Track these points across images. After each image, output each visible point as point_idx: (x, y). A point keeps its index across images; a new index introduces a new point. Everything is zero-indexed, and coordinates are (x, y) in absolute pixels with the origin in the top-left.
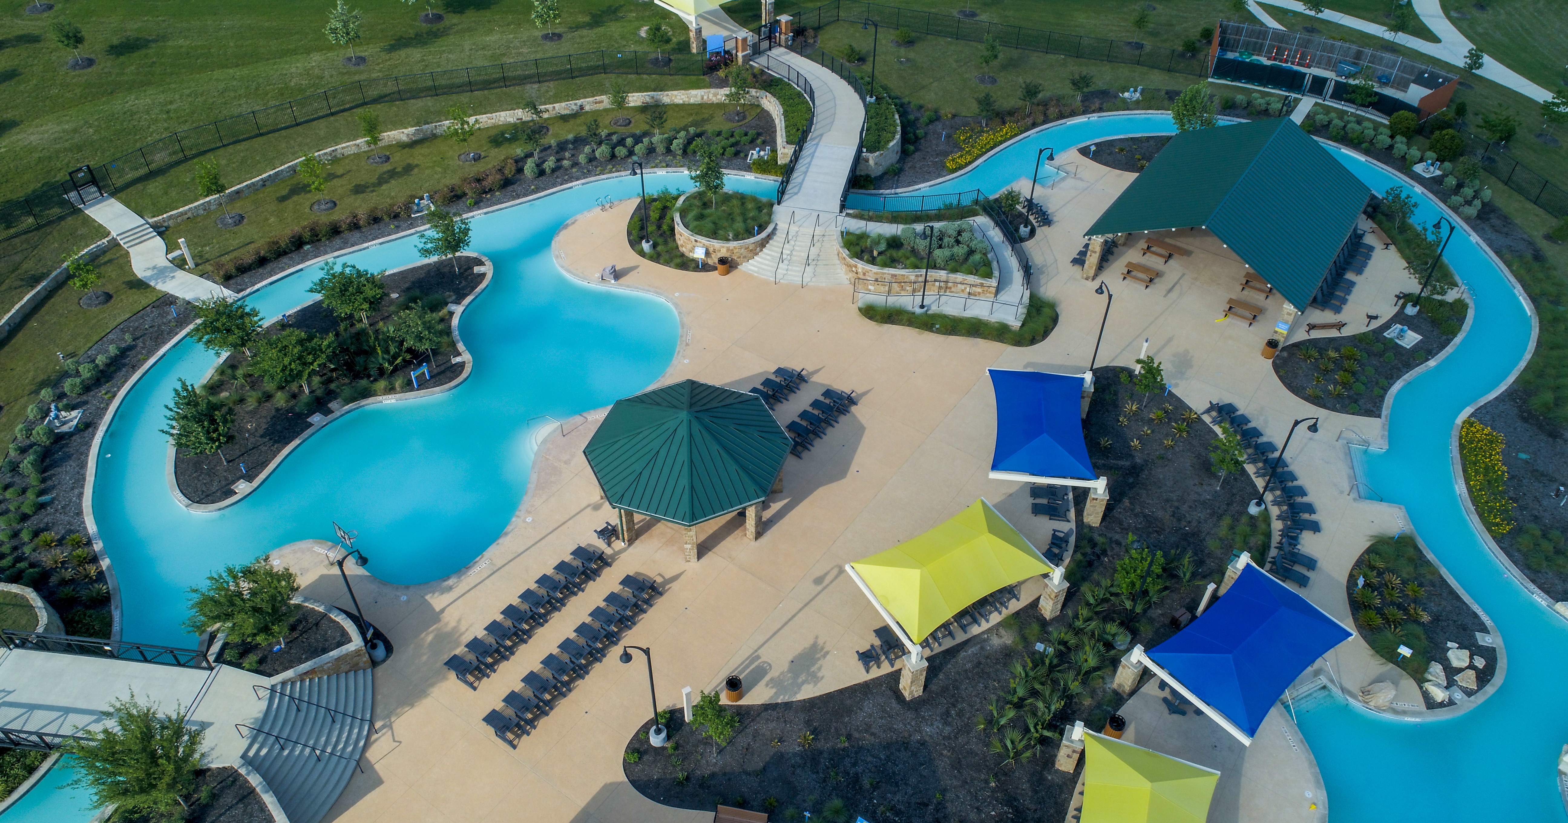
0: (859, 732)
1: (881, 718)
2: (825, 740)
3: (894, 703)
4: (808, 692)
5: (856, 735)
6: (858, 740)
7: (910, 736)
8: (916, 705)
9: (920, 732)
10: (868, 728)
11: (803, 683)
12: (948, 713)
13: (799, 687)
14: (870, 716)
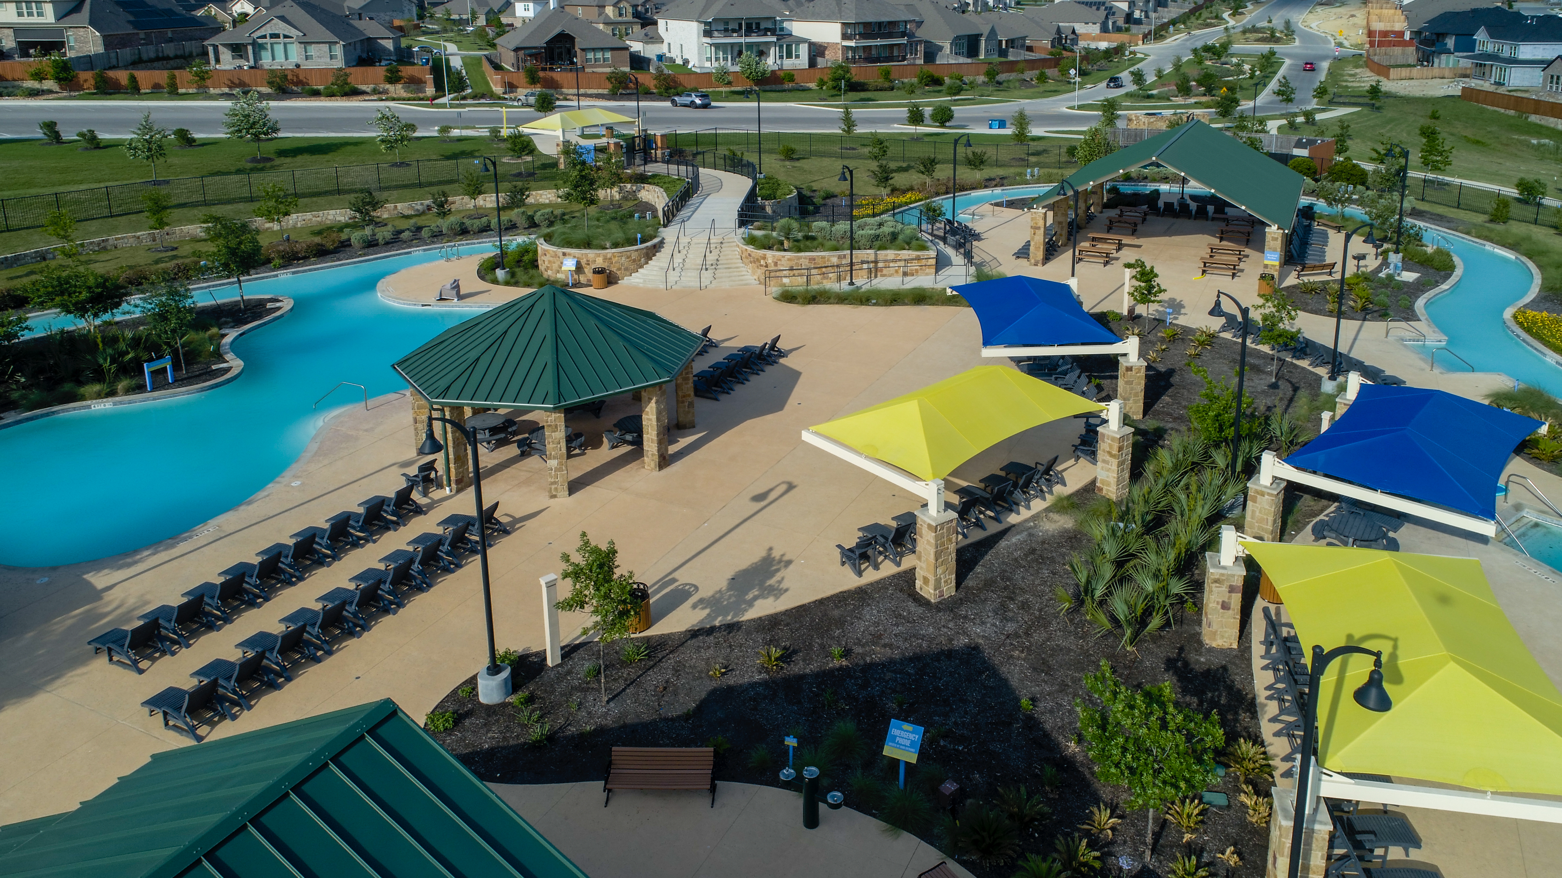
0: (863, 646)
1: (897, 625)
2: (804, 660)
3: (912, 606)
5: (858, 650)
6: (863, 656)
7: (951, 640)
8: (947, 606)
9: (965, 633)
10: (877, 638)
11: (756, 598)
12: (1004, 607)
13: (751, 604)
14: (876, 624)
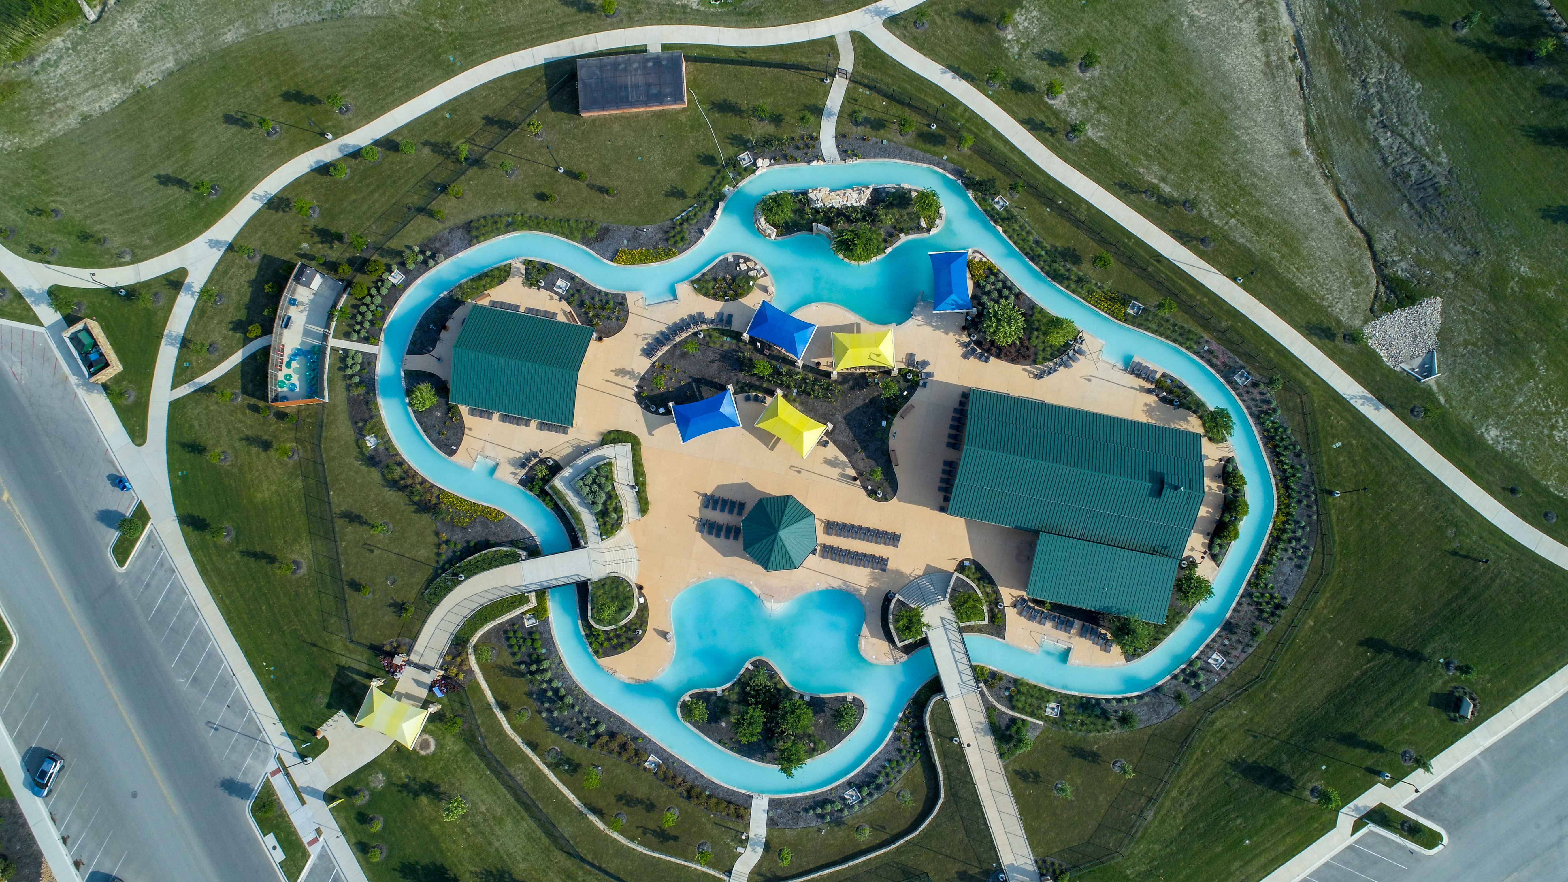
0: (850, 436)
3: (836, 430)
4: (843, 458)
6: (853, 436)
7: (846, 421)
8: (834, 423)
9: (843, 418)
10: (848, 434)
12: (833, 413)
13: (842, 461)
14: (844, 436)
